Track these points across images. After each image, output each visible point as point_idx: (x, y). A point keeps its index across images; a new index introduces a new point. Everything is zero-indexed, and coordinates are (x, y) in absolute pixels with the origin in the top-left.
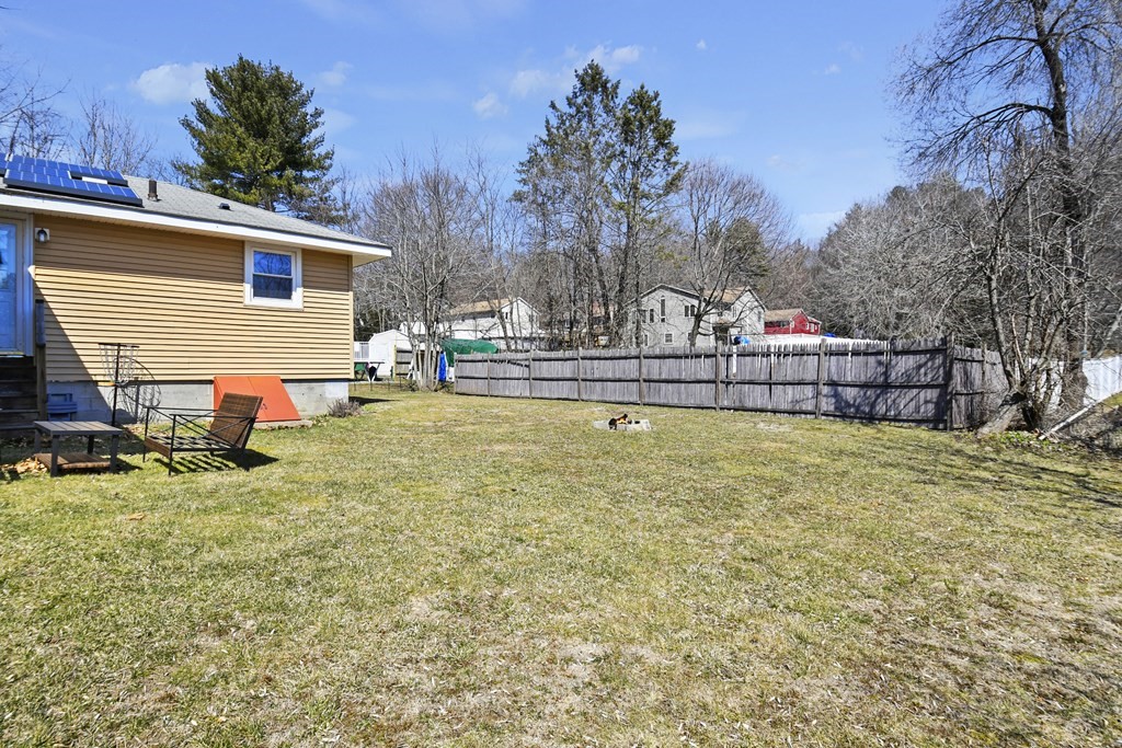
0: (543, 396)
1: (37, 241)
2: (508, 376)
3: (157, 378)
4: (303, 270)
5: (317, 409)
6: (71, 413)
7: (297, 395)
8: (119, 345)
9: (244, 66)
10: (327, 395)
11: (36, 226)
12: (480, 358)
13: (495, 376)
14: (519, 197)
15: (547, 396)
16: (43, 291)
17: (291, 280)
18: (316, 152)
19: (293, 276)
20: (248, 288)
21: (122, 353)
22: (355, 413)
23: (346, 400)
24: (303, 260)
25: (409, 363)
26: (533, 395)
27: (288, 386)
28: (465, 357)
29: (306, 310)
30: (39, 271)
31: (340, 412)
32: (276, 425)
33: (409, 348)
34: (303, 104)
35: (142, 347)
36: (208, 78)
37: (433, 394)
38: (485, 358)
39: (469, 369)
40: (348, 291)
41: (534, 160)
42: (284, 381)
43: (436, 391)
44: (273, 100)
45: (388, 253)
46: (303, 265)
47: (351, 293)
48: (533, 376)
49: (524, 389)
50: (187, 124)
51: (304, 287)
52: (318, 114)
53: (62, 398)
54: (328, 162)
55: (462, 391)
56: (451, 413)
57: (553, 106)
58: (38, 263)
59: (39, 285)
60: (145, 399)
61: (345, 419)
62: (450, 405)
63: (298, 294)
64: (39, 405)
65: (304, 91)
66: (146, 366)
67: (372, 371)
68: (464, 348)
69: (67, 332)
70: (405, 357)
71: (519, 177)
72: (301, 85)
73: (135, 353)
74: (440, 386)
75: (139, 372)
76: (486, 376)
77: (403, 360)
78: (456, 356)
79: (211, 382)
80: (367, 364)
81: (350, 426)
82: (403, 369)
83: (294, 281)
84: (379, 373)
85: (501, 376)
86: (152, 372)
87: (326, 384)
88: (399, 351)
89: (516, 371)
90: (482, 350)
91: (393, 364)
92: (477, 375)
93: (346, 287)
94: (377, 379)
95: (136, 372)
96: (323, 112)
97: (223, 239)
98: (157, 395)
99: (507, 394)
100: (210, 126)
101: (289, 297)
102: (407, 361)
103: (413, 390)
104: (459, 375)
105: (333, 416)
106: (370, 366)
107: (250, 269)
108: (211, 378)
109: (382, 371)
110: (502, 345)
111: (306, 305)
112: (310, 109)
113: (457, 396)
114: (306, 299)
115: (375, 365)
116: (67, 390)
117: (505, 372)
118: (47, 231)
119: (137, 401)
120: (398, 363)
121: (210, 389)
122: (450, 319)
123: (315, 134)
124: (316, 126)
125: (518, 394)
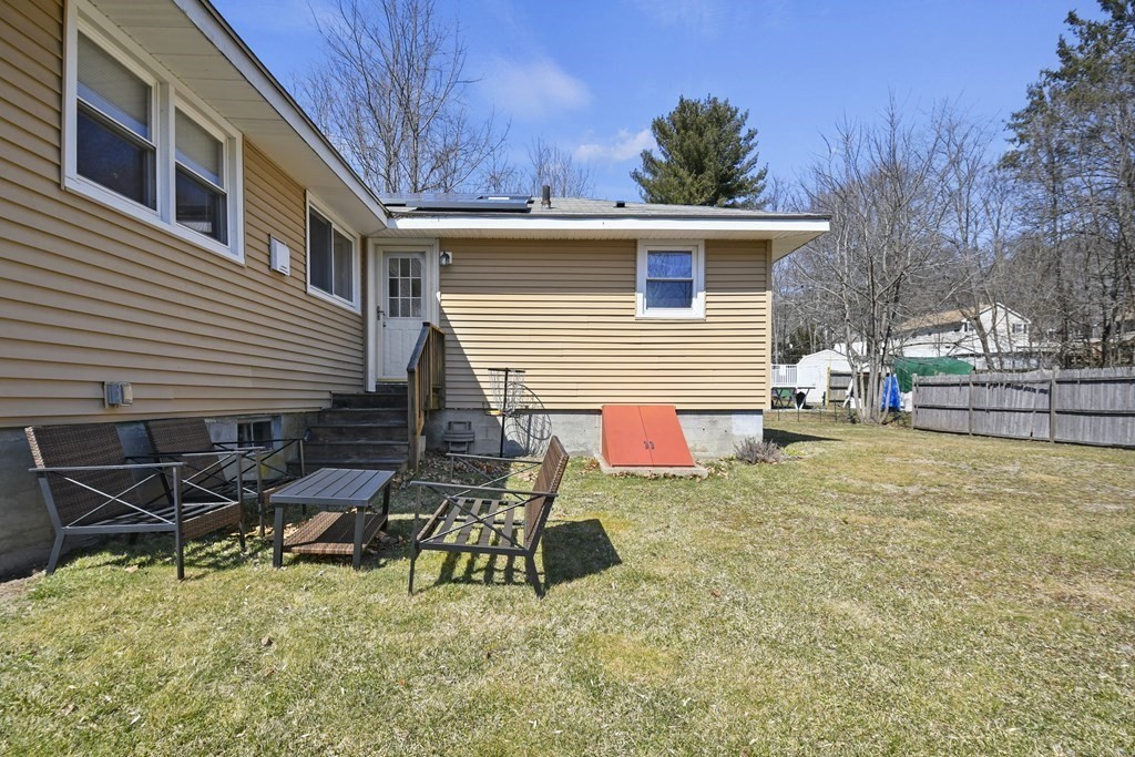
0: (1080, 440)
1: (441, 265)
2: (1006, 406)
3: (547, 407)
4: (706, 268)
5: (720, 449)
6: (470, 442)
7: (694, 432)
8: (507, 370)
9: (684, 106)
10: (734, 432)
11: (441, 251)
12: (957, 381)
13: (981, 406)
14: (1010, 161)
15: (1088, 439)
16: (449, 317)
17: (691, 282)
18: (749, 175)
19: (694, 277)
20: (640, 298)
21: (510, 379)
22: (771, 459)
23: (759, 439)
24: (707, 254)
25: (846, 388)
26: (1057, 437)
27: (685, 421)
28: (930, 379)
29: (709, 320)
30: (445, 296)
31: (749, 456)
32: (661, 471)
33: (848, 369)
34: (737, 129)
35: (527, 372)
36: (654, 128)
37: (883, 429)
38: (966, 381)
39: (935, 397)
40: (765, 289)
41: (1037, 105)
42: (679, 412)
43: (885, 423)
44: (711, 134)
45: (824, 226)
46: (707, 261)
47: (769, 293)
48: (1057, 406)
49: (1040, 426)
50: (636, 176)
51: (707, 289)
52: (751, 135)
53: (463, 426)
54: (761, 182)
55: (926, 426)
56: (926, 468)
57: (1072, 19)
58: (444, 289)
59: (446, 310)
60: (535, 430)
61: (755, 468)
62: (919, 452)
63: (700, 299)
64: (410, 437)
65: (738, 116)
66: (537, 393)
67: (800, 397)
68: (924, 367)
69: (469, 358)
70: (840, 382)
71: (1012, 134)
72: (736, 111)
73: (521, 379)
74: (890, 418)
75: (530, 399)
76: (966, 405)
77: (839, 385)
78: (915, 377)
79: (599, 412)
80: (795, 389)
81: (761, 480)
82: (838, 395)
83: (695, 282)
84: (808, 400)
85: (994, 406)
86: (542, 399)
87: (734, 417)
88: (834, 375)
89: (1022, 399)
90: (949, 370)
91: (826, 390)
92: (950, 405)
93: (763, 285)
94: (805, 407)
95: (525, 399)
96: (756, 133)
97: (614, 241)
98: (547, 426)
99: (1004, 432)
100: (654, 173)
101: (688, 304)
102: (842, 385)
103: (854, 422)
104: (920, 403)
105: (741, 460)
106: (798, 391)
107: (643, 274)
108: (599, 407)
109: (813, 398)
110: (979, 363)
111: (709, 312)
112: (743, 133)
113: (919, 434)
114: (709, 306)
115: (804, 391)
116: (466, 417)
117: (1002, 400)
118: (450, 254)
119: (528, 432)
120: (831, 388)
121: (598, 418)
122: (903, 336)
123: (749, 157)
124: (750, 149)
125: (1026, 434)
